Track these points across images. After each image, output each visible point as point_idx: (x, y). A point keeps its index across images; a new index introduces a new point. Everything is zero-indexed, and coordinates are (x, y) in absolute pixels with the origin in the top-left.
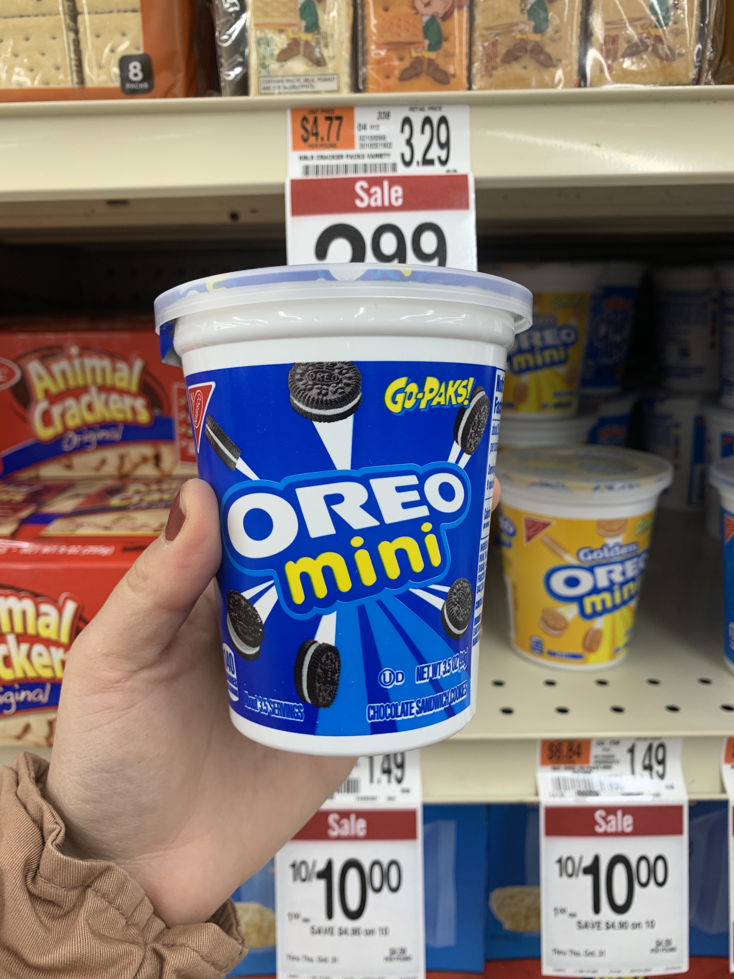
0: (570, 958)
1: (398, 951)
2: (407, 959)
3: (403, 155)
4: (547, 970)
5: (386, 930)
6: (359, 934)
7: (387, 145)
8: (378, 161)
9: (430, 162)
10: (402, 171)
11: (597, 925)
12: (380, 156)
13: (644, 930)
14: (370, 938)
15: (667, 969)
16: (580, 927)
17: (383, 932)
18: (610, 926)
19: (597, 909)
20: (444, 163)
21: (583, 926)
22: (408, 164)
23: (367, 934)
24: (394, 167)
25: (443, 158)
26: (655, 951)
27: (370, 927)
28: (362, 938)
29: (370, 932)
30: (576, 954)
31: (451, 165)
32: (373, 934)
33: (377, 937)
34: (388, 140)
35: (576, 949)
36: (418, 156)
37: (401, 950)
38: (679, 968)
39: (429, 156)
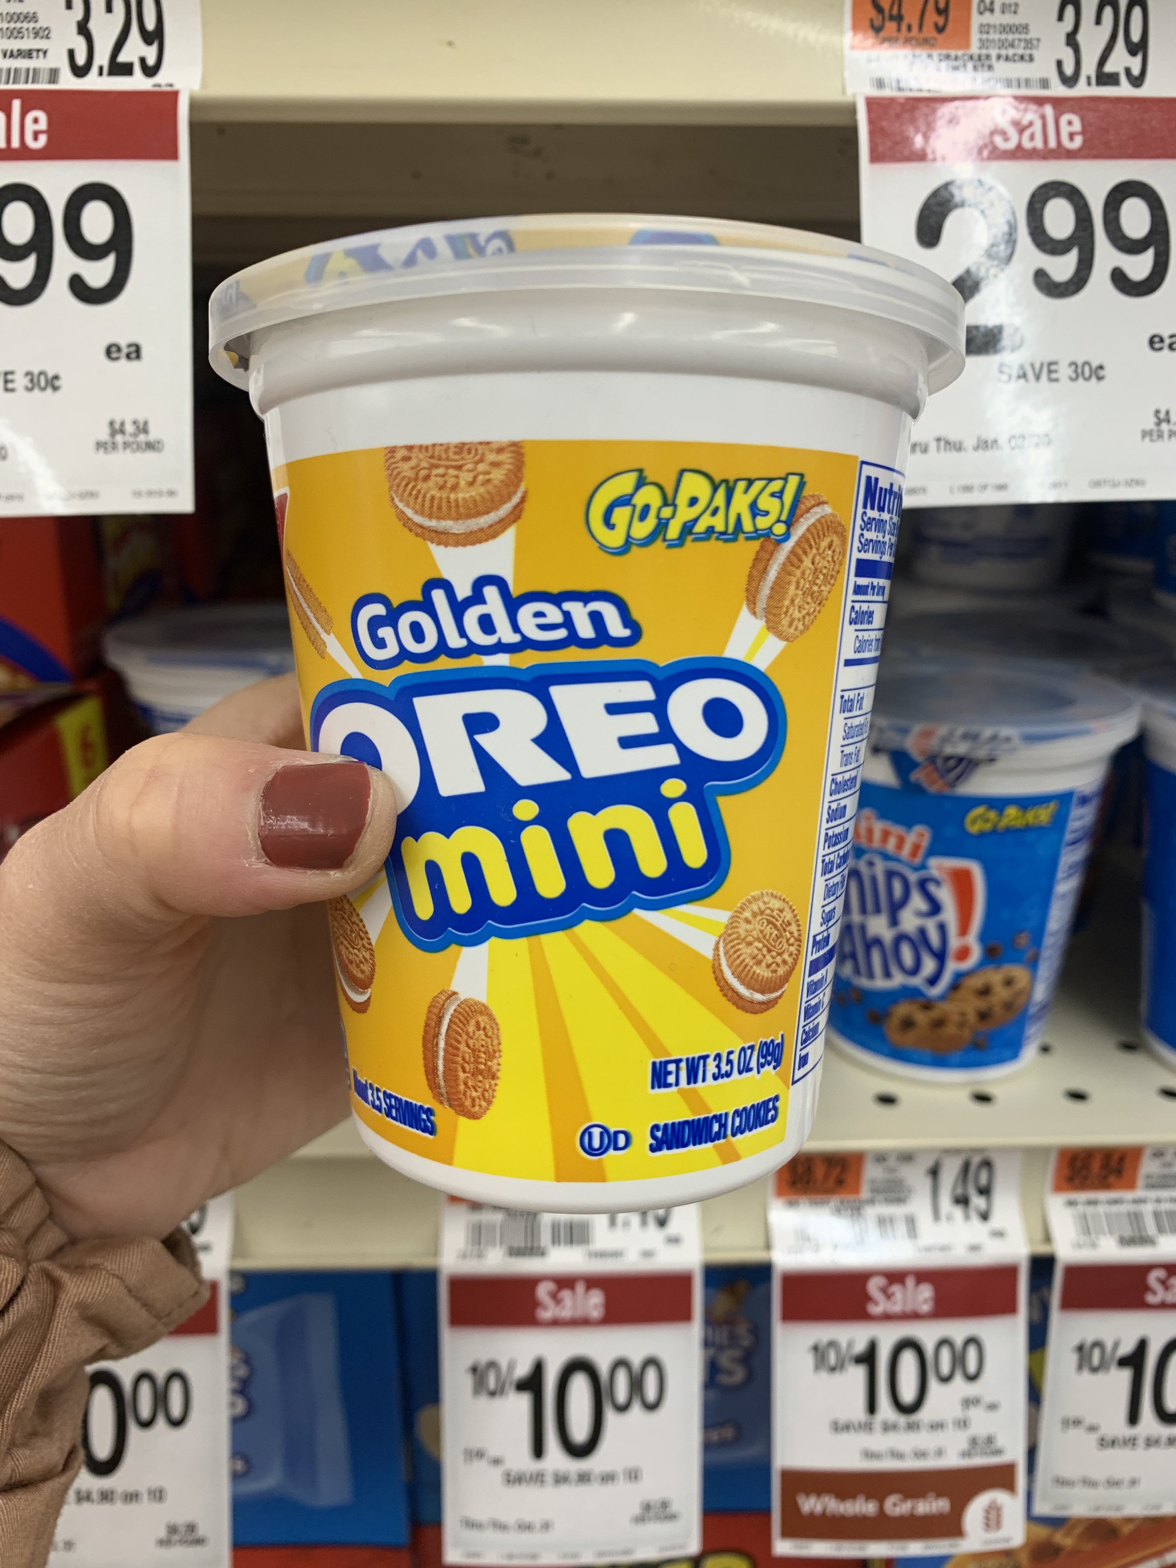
0: (490, 1535)
1: (182, 1530)
2: (200, 1541)
3: (71, 53)
4: (452, 1555)
5: (161, 1492)
6: (112, 1499)
7: (43, 33)
8: (22, 64)
9: (126, 70)
10: (68, 82)
11: (538, 1478)
12: (28, 54)
13: (622, 1487)
14: (133, 1507)
15: (662, 1549)
16: (509, 1481)
17: (155, 1496)
18: (561, 1479)
19: (538, 1450)
20: (150, 71)
21: (514, 1479)
22: (79, 71)
23: (126, 1500)
24: (54, 75)
25: (151, 61)
26: (640, 1519)
27: (131, 1488)
28: (118, 1507)
29: (131, 1497)
30: (500, 1526)
31: (162, 79)
32: (137, 1500)
33: (145, 1506)
34: (42, 23)
35: (503, 1518)
36: (102, 58)
37: (188, 1526)
38: (682, 1547)
39: (123, 57)
